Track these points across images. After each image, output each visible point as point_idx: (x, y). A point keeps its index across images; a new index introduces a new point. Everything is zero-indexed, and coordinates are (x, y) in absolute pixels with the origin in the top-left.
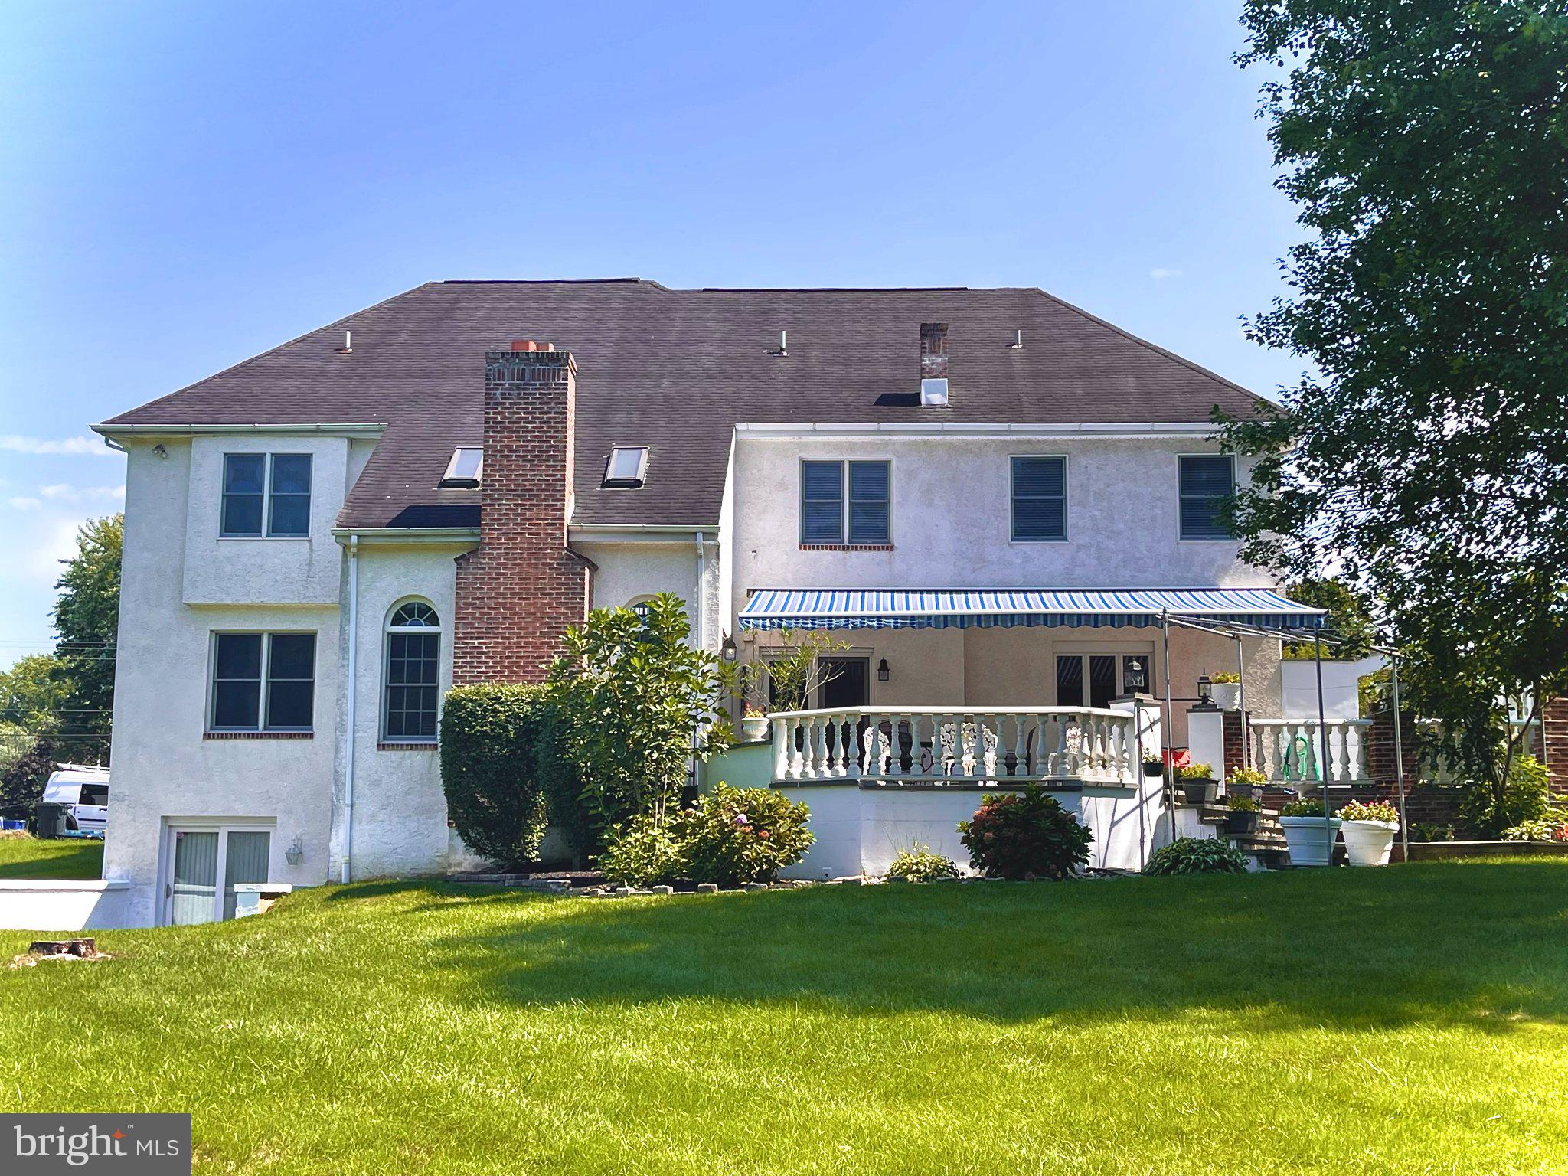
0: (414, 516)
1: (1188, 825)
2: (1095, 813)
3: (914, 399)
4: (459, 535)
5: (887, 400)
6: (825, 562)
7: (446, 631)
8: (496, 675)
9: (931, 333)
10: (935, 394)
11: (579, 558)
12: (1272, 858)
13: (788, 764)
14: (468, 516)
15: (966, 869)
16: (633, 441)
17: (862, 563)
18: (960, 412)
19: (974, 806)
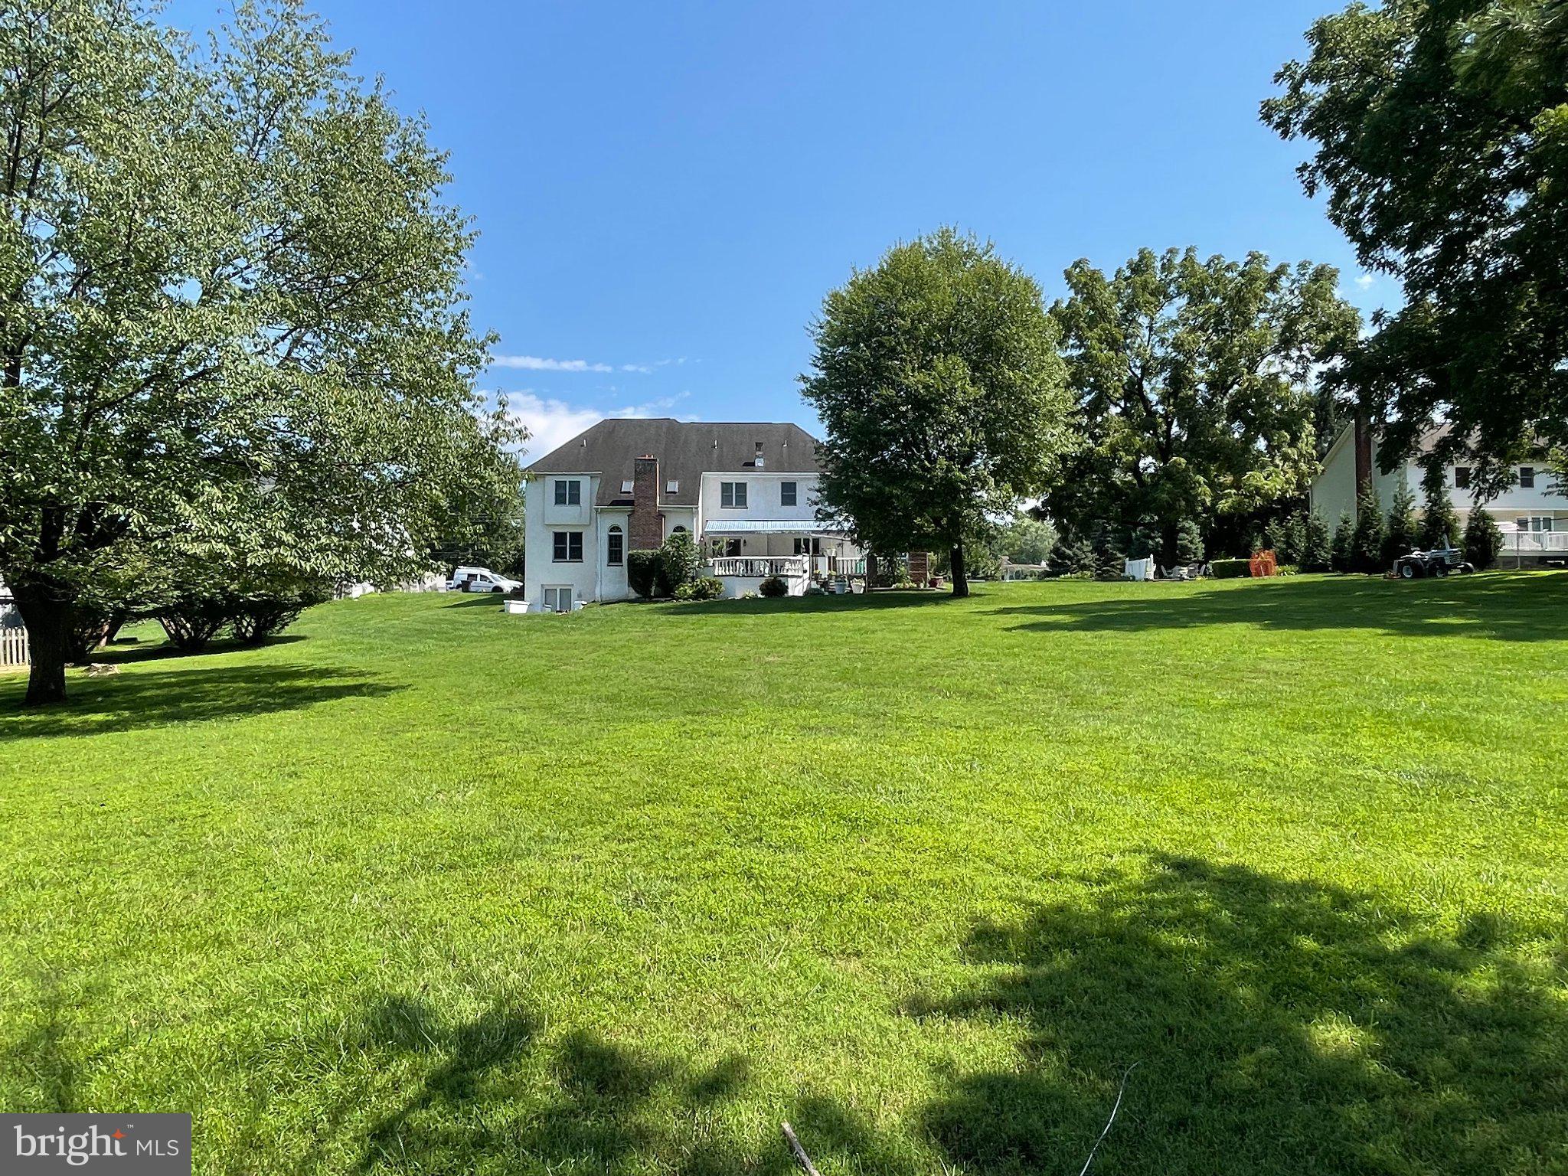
0: (615, 503)
1: (814, 585)
2: (791, 582)
3: (753, 464)
4: (629, 508)
5: (746, 464)
6: (728, 512)
7: (625, 534)
8: (639, 548)
9: (758, 445)
10: (760, 463)
11: (661, 515)
12: (833, 593)
13: (718, 571)
14: (630, 503)
15: (760, 596)
16: (674, 479)
17: (739, 512)
18: (767, 469)
19: (762, 581)
